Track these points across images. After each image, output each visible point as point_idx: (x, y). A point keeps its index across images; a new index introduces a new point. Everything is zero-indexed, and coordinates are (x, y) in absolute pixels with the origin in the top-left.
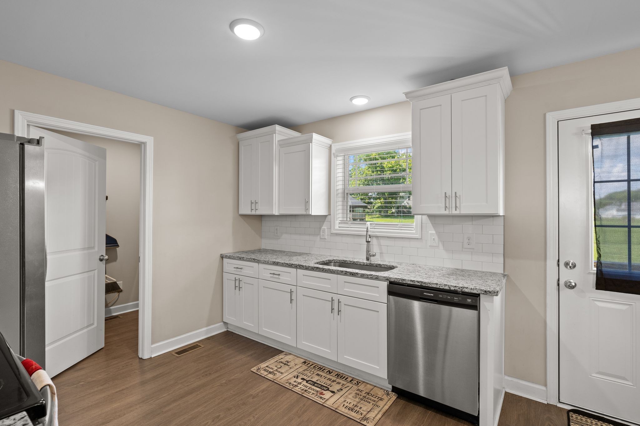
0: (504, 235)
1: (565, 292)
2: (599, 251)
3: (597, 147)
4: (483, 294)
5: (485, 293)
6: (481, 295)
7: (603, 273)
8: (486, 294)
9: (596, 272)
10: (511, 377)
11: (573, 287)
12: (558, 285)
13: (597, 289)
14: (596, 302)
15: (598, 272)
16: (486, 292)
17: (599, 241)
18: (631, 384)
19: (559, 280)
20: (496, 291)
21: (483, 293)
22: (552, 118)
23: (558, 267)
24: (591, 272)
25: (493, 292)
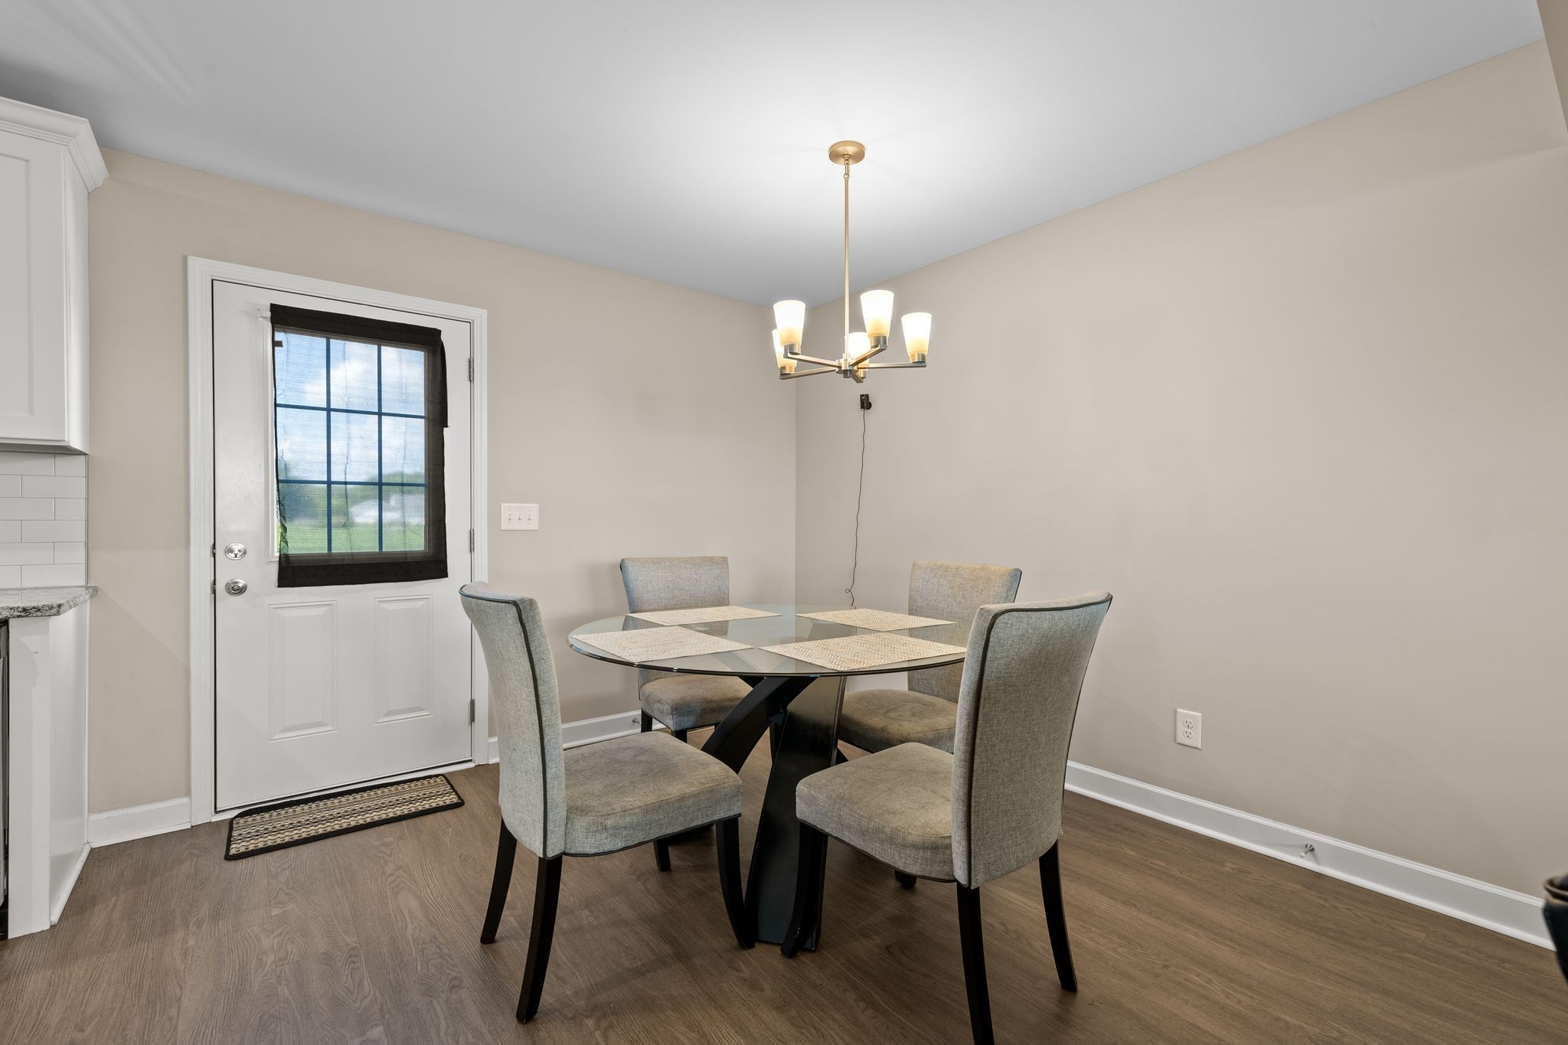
0: (87, 499)
1: (226, 601)
2: (283, 521)
3: (280, 344)
4: (18, 616)
5: (23, 614)
6: (12, 622)
7: (291, 559)
8: (27, 616)
9: (278, 559)
10: (105, 811)
11: (242, 590)
12: (214, 592)
13: (279, 586)
14: (280, 611)
15: (282, 560)
16: (26, 612)
17: (283, 505)
18: (331, 729)
19: (215, 584)
20: (55, 605)
21: (19, 614)
22: (200, 270)
23: (213, 559)
24: (272, 560)
25: (47, 608)
